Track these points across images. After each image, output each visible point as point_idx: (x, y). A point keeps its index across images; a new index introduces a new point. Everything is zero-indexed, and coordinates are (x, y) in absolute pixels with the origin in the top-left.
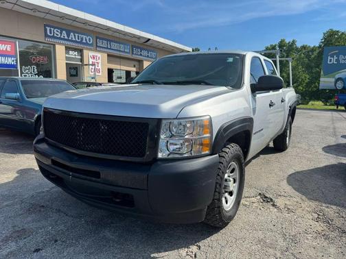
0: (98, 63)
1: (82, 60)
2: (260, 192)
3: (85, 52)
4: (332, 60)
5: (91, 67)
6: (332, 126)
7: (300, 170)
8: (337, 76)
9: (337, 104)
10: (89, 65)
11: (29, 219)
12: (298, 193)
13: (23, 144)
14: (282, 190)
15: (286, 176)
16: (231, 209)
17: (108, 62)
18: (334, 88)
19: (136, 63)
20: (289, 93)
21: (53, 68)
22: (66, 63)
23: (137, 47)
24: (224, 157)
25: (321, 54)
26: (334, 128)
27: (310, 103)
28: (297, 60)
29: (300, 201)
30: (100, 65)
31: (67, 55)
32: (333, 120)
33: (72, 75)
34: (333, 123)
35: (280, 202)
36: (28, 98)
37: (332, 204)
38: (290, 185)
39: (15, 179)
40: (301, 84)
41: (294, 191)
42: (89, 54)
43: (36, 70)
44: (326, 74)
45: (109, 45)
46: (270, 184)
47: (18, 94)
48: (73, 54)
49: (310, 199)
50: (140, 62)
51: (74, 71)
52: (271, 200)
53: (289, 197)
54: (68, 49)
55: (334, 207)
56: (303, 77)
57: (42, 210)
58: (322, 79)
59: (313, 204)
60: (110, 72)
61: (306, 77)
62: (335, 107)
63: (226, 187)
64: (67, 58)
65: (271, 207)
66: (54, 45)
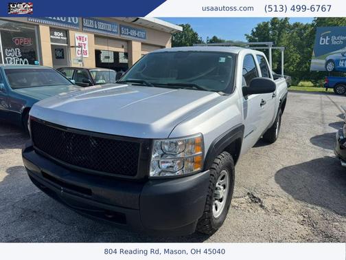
0: (85, 45)
1: (68, 42)
2: (249, 191)
3: (71, 33)
4: (324, 41)
5: (77, 49)
6: (320, 112)
7: (287, 166)
8: (328, 58)
9: (327, 86)
10: (75, 47)
11: (22, 226)
12: (285, 193)
13: (11, 137)
14: (270, 190)
15: (275, 172)
16: (220, 216)
17: (96, 44)
18: (324, 70)
19: (125, 44)
20: (280, 86)
21: (38, 50)
22: (52, 45)
23: (125, 27)
24: (215, 169)
25: (313, 33)
26: (323, 115)
27: (300, 83)
28: (290, 39)
29: (287, 201)
30: (87, 46)
31: (52, 37)
32: (321, 105)
33: (58, 58)
34: (322, 109)
35: (267, 202)
36: (13, 88)
37: (317, 205)
38: (278, 183)
39: (4, 179)
40: (292, 63)
41: (281, 190)
42: (75, 35)
43: (19, 53)
44: (317, 56)
45: (95, 25)
46: (258, 182)
47: (3, 84)
48: (58, 35)
49: (296, 199)
50: (129, 42)
51: (60, 54)
52: (259, 200)
53: (276, 196)
54: (52, 30)
55: (319, 208)
56: (294, 57)
57: (35, 216)
58: (312, 61)
59: (300, 204)
60: (98, 53)
61: (297, 57)
62: (324, 89)
63: (216, 195)
64: (52, 40)
65: (259, 208)
66: (38, 26)
